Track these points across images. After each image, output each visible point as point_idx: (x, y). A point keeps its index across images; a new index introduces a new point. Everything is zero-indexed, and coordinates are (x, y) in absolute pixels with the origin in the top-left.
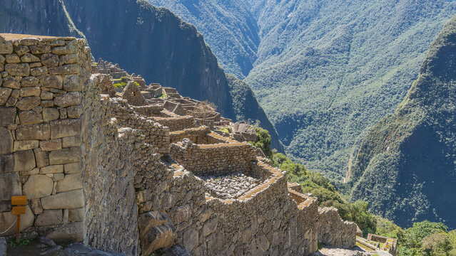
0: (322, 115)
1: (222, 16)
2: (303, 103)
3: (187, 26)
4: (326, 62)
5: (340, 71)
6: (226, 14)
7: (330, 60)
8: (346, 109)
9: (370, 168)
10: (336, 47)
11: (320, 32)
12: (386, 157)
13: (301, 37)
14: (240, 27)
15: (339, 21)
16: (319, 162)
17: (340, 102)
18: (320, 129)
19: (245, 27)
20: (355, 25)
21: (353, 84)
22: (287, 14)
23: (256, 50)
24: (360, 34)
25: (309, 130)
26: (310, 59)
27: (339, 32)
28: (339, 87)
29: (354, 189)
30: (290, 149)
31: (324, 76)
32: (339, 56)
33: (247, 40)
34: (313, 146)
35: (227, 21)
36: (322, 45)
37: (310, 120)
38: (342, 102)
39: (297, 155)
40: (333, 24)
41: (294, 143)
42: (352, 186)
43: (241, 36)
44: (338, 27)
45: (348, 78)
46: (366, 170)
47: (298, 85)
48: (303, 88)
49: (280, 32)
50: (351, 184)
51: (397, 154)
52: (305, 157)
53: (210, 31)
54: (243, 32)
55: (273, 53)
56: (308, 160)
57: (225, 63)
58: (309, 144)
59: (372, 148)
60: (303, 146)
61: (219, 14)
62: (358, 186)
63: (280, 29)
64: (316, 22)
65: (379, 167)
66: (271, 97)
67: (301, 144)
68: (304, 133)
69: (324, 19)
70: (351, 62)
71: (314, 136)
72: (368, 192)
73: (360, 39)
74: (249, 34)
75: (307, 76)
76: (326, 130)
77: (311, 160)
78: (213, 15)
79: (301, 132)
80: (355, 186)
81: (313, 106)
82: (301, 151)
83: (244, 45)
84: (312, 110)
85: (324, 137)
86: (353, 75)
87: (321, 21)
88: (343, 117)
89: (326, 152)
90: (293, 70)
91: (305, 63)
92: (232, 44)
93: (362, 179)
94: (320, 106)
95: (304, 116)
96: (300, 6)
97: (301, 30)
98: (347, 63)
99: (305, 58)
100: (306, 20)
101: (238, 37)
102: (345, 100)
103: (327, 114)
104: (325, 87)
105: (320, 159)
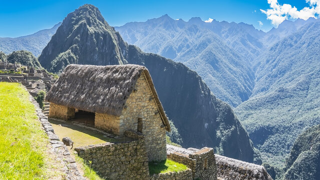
0: (285, 128)
1: (232, 70)
2: (273, 119)
3: (192, 71)
4: (292, 96)
5: (301, 101)
6: (235, 69)
7: (295, 95)
8: (301, 125)
9: (298, 160)
10: (299, 87)
11: (290, 79)
12: (309, 154)
13: (279, 82)
14: (242, 76)
15: (303, 72)
16: (281, 157)
17: (298, 120)
18: (283, 136)
19: (246, 76)
20: (312, 74)
21: (308, 109)
22: (272, 69)
23: (252, 89)
24: (316, 80)
25: (276, 137)
26: (281, 94)
27: (302, 78)
28: (298, 111)
29: (286, 173)
30: (263, 147)
31: (290, 104)
32: (301, 92)
33: (246, 83)
34: (278, 147)
35: (235, 72)
36: (290, 86)
37: (277, 130)
38: (299, 120)
39: (267, 151)
40: (299, 74)
41: (266, 143)
42: (286, 171)
43: (243, 81)
44: (302, 75)
45: (305, 106)
46: (296, 161)
47: (272, 109)
48: (275, 111)
49: (266, 79)
50: (285, 170)
51: (317, 152)
52: (272, 153)
53: (224, 78)
54: (244, 79)
55: (262, 91)
56: (274, 155)
57: (231, 95)
58: (276, 145)
59: (300, 147)
60: (272, 146)
61: (230, 69)
62: (289, 172)
63: (267, 77)
64: (289, 73)
65: (304, 160)
66: (254, 115)
67: (271, 145)
68: (273, 138)
69: (294, 71)
70: (308, 96)
71: (279, 140)
72: (296, 176)
73: (315, 83)
74: (248, 80)
75: (278, 104)
76: (287, 137)
77: (276, 156)
78: (226, 70)
79: (271, 137)
80: (288, 171)
81: (279, 121)
82: (271, 149)
83: (244, 86)
84: (279, 124)
85: (286, 141)
86: (309, 104)
87: (292, 72)
88: (299, 130)
89: (286, 151)
90: (270, 100)
91: (278, 96)
92: (236, 85)
93: (292, 167)
94: (284, 122)
95: (273, 127)
96: (280, 64)
97: (279, 77)
98: (306, 97)
99: (278, 93)
100: (282, 72)
101: (241, 81)
102: (301, 119)
103: (288, 127)
104: (289, 111)
105: (282, 155)
